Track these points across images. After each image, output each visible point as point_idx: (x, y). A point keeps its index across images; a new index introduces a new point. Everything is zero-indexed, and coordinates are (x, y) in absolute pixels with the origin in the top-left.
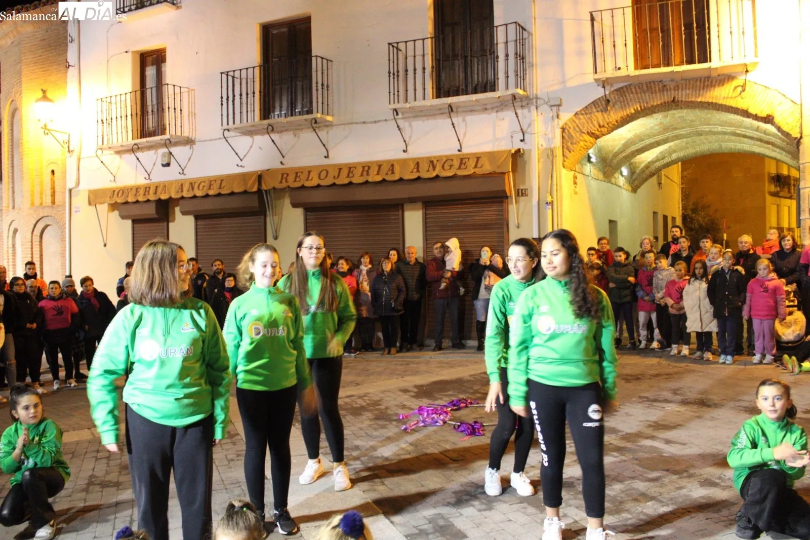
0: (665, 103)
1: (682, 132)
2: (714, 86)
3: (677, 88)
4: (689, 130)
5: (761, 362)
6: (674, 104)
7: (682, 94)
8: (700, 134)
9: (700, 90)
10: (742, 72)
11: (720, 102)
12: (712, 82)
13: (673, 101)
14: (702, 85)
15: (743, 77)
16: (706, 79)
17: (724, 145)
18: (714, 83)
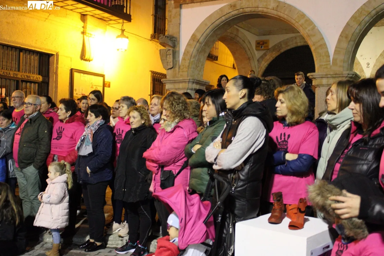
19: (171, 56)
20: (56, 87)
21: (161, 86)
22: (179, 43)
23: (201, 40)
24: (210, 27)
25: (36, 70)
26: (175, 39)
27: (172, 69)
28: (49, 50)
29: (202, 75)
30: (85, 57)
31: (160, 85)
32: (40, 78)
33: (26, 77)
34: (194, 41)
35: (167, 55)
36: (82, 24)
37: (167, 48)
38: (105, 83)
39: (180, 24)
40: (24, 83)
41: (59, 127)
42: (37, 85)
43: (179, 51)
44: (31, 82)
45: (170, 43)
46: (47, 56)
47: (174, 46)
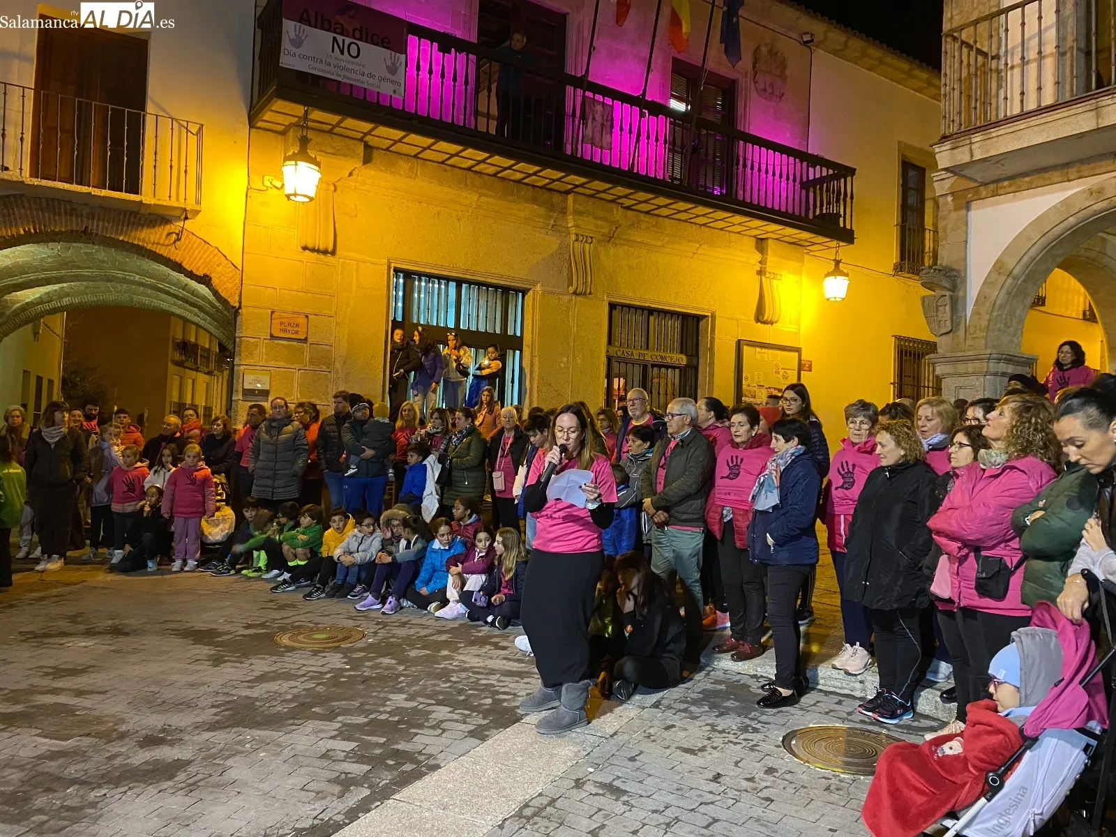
0: (72, 231)
1: (85, 272)
2: (143, 226)
3: (91, 216)
4: (96, 272)
5: (182, 570)
6: (85, 236)
7: (98, 226)
8: (109, 279)
9: (123, 226)
10: (179, 217)
11: (149, 247)
12: (140, 219)
13: (85, 232)
14: (126, 221)
15: (181, 224)
16: (133, 215)
17: (136, 298)
18: (142, 222)
19: (948, 308)
20: (712, 375)
21: (916, 365)
22: (964, 281)
23: (1016, 272)
24: (1039, 242)
25: (677, 345)
26: (955, 274)
27: (951, 335)
28: (698, 309)
29: (1019, 345)
30: (763, 317)
31: (914, 363)
32: (683, 360)
33: (659, 358)
34: (999, 273)
35: (937, 307)
36: (758, 256)
37: (939, 292)
38: (803, 362)
39: (966, 242)
40: (655, 369)
41: (732, 457)
42: (677, 371)
43: (965, 297)
44: (667, 367)
45: (945, 283)
46: (695, 319)
47: (954, 288)
